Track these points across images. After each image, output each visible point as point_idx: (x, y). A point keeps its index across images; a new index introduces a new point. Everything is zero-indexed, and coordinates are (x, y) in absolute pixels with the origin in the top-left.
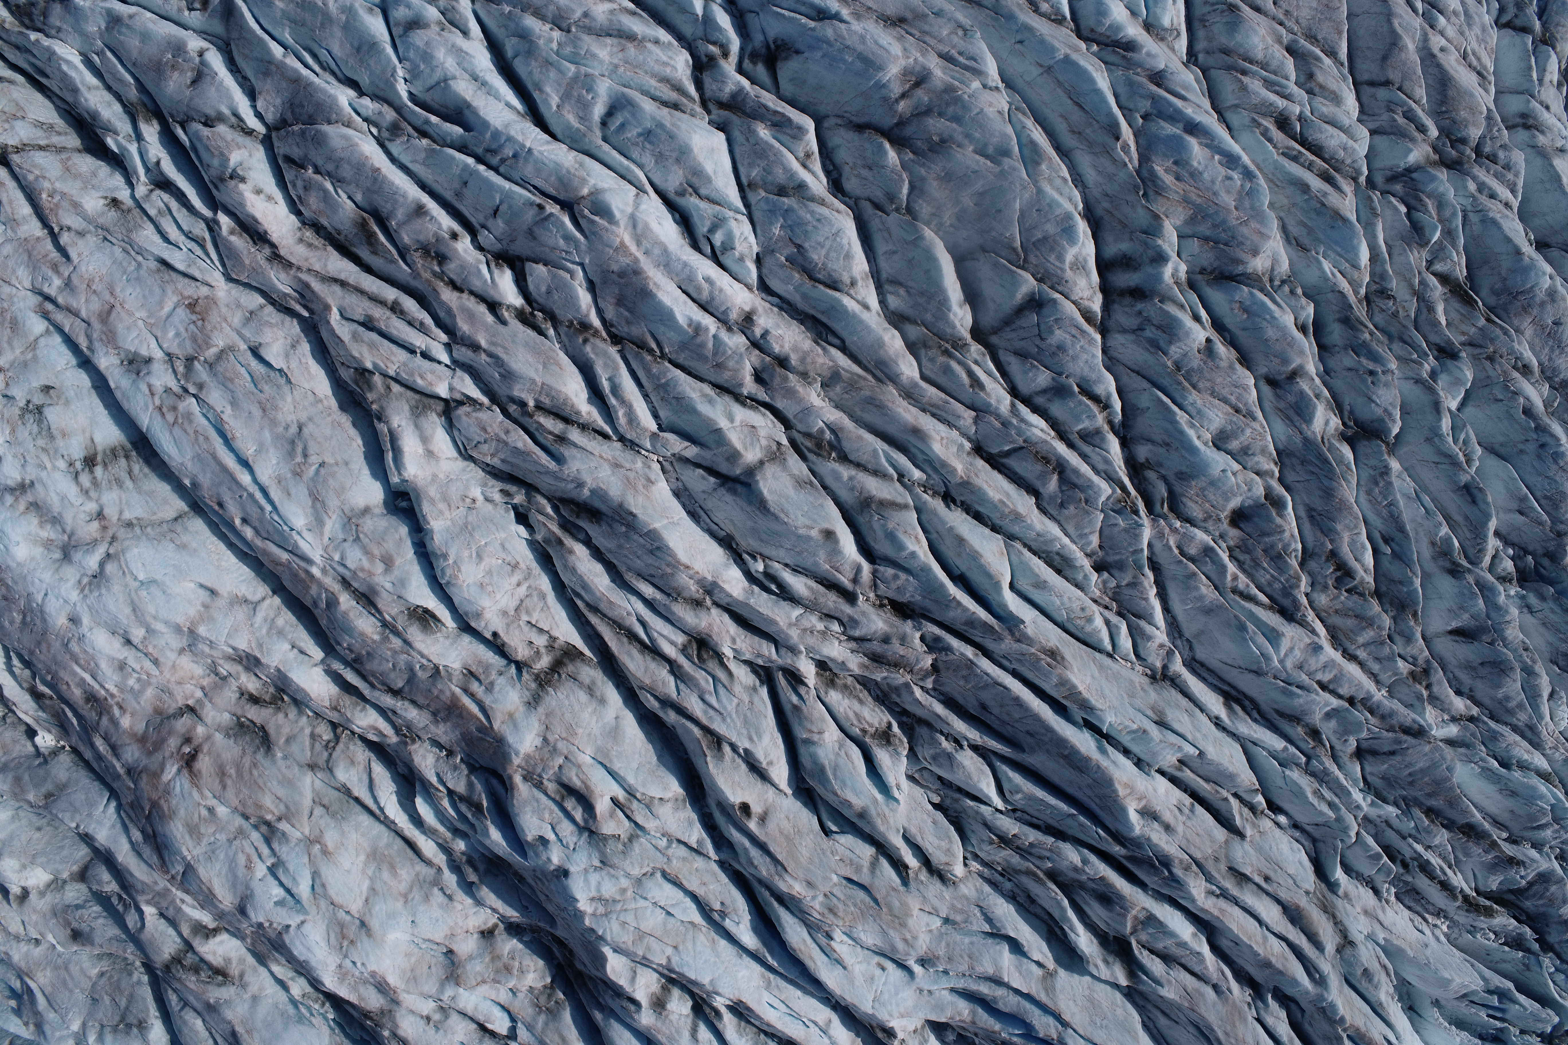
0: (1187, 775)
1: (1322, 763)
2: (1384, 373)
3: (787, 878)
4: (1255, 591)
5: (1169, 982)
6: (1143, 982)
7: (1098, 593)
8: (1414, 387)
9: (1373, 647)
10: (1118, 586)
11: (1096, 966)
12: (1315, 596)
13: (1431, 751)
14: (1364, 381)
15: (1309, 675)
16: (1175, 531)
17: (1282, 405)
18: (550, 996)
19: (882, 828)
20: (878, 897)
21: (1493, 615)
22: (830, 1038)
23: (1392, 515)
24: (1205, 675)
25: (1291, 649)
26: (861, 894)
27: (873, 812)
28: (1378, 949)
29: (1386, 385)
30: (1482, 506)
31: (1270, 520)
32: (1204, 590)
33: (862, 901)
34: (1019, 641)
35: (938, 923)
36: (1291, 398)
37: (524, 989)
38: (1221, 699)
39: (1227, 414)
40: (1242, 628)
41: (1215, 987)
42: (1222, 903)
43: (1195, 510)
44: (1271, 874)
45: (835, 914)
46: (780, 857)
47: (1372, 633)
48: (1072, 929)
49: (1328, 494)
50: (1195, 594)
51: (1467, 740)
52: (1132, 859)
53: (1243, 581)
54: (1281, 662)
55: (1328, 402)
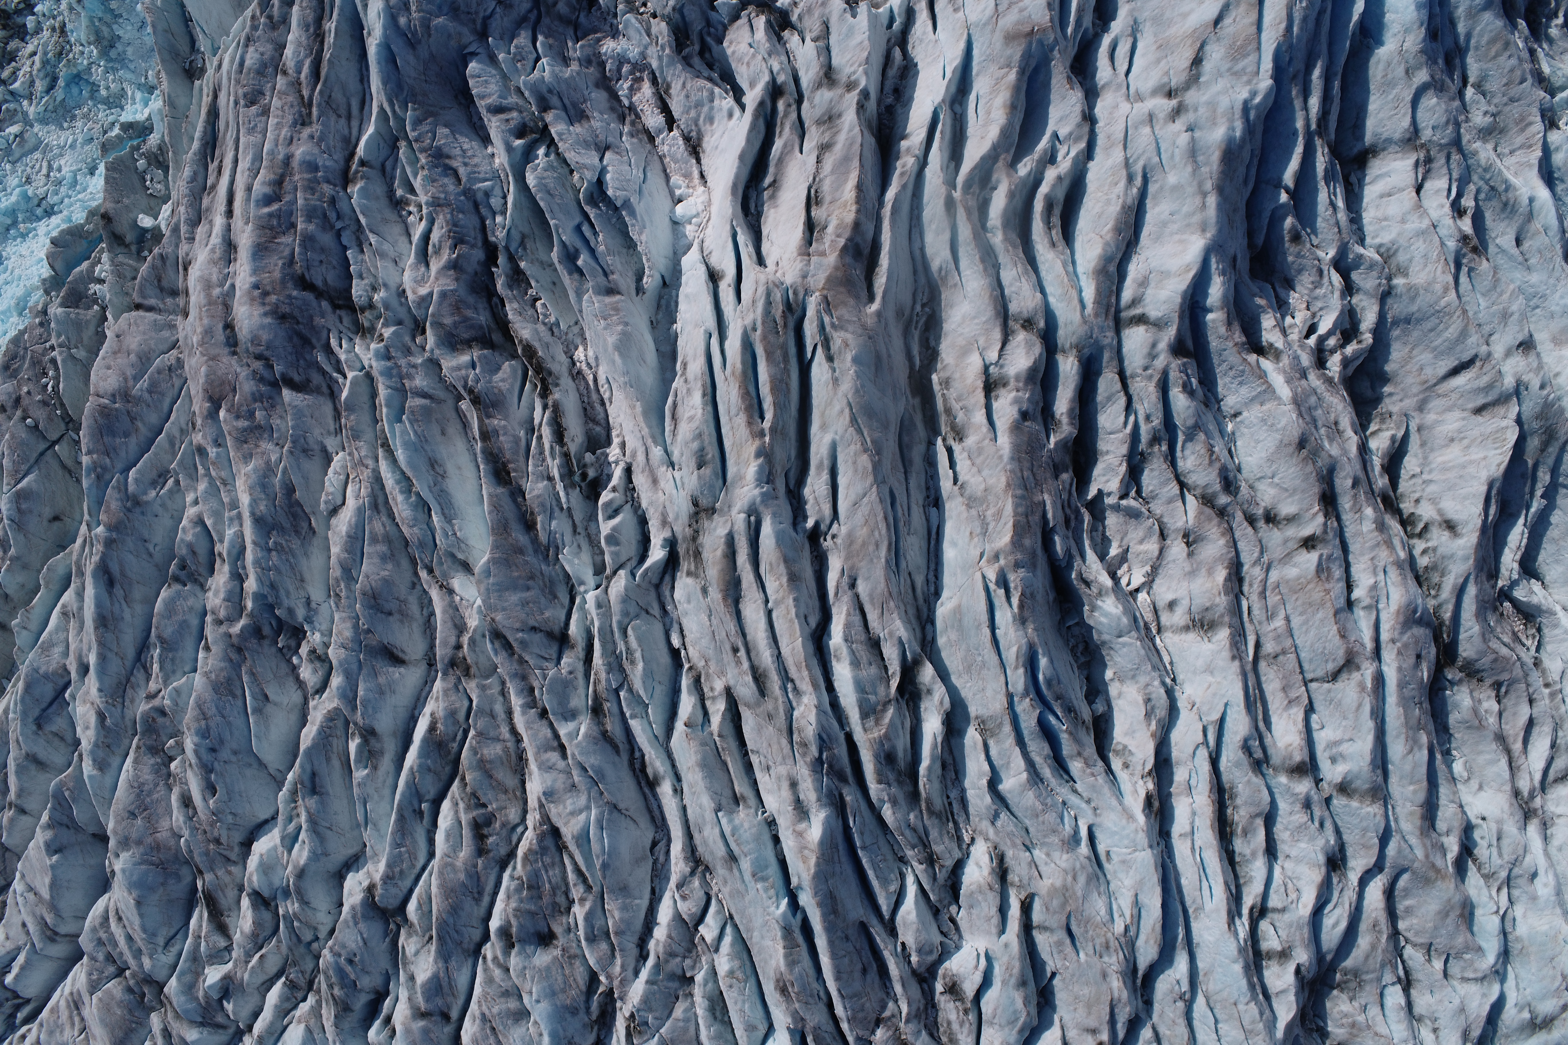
0: (741, 787)
1: (608, 680)
2: (340, 955)
3: (1116, 995)
4: (571, 876)
5: (891, 634)
6: (913, 653)
7: (704, 959)
8: (312, 900)
9: (492, 734)
10: (684, 957)
11: (941, 703)
12: (517, 820)
13: (496, 610)
14: (362, 961)
15: (569, 774)
16: (609, 977)
17: (450, 999)
18: (1346, 982)
19: (1017, 965)
20: (1064, 918)
21: (355, 667)
22: (1192, 824)
23: (403, 835)
24: (657, 812)
25: (573, 814)
26: (1074, 928)
27: (1013, 981)
28: (668, 440)
29: (344, 946)
30: (308, 768)
31: (521, 927)
32: (617, 914)
33: (1079, 925)
34: (802, 1019)
35: (1036, 852)
36: (439, 1002)
37: (1356, 1004)
38: (659, 790)
39: (505, 1036)
40: (605, 866)
41: (853, 585)
42: (793, 672)
43: (580, 977)
44: (728, 647)
45: (1107, 943)
46: (1108, 1009)
47: (485, 752)
48: (935, 746)
49: (454, 910)
50: (626, 915)
51: (449, 560)
52: (843, 779)
53: (577, 892)
54: (588, 808)
55: (405, 964)
